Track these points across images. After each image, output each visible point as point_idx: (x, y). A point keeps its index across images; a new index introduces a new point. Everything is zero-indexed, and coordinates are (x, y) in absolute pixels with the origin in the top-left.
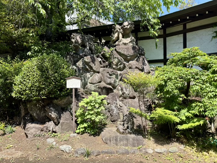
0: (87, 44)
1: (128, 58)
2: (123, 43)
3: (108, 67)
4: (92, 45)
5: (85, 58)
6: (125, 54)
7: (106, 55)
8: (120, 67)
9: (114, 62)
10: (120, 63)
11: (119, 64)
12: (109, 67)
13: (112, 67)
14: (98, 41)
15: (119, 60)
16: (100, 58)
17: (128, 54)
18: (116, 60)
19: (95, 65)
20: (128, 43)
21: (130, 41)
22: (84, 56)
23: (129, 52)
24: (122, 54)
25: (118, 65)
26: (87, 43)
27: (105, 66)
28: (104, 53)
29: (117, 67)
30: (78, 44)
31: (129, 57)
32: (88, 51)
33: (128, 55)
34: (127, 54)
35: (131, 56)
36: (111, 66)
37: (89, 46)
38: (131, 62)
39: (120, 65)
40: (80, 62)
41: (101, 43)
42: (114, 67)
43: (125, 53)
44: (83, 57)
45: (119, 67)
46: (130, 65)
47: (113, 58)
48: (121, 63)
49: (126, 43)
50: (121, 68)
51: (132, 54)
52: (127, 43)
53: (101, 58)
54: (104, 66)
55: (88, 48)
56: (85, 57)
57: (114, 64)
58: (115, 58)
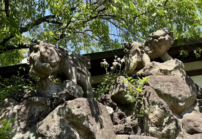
0: (72, 71)
1: (181, 104)
2: (161, 70)
3: (139, 130)
4: (85, 74)
5: (71, 104)
6: (173, 95)
7: (127, 98)
8: (169, 130)
9: (151, 116)
10: (168, 118)
11: (166, 120)
12: (142, 132)
13: (147, 131)
14: (103, 61)
15: (164, 108)
16: (109, 106)
17: (180, 96)
18: (157, 111)
19: (102, 127)
20: (171, 71)
21: (175, 65)
22: (67, 100)
23: (181, 90)
24: (165, 94)
25: (164, 124)
26: (71, 69)
27: (130, 130)
28: (120, 93)
29: (161, 130)
30: (51, 63)
31: (181, 101)
32: (77, 87)
33: (180, 98)
34: (177, 95)
35: (186, 100)
36: (145, 126)
37: (77, 77)
38: (187, 116)
39: (168, 123)
40: (53, 116)
41: (112, 68)
42: (152, 129)
43: (171, 92)
44: (62, 102)
45: (165, 129)
46: (191, 124)
47: (147, 103)
48: (170, 117)
49: (167, 70)
50: (172, 131)
51: (188, 96)
52: (169, 69)
53: (111, 105)
54: (125, 128)
55: (75, 80)
56: (69, 102)
57: (152, 120)
58: (154, 103)
